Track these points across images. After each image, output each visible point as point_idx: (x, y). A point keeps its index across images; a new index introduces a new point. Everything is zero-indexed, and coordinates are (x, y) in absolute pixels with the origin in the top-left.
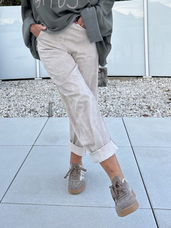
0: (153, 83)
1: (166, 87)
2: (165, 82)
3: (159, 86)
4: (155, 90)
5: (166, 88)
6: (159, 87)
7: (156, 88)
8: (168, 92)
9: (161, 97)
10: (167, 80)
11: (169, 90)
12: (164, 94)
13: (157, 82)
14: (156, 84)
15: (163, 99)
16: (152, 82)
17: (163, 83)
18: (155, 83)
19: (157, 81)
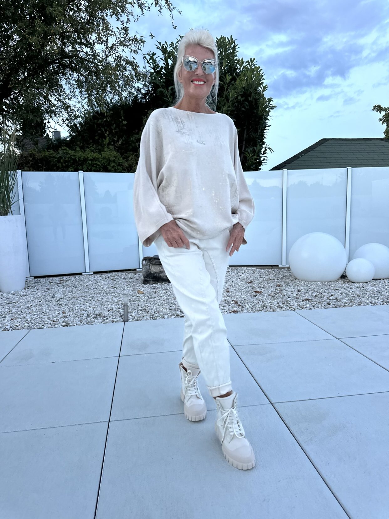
0: (231, 274)
1: (247, 277)
2: (244, 273)
3: (239, 277)
4: (237, 282)
5: (248, 279)
6: (240, 279)
7: (236, 279)
8: (251, 284)
9: (245, 290)
10: (246, 269)
11: (251, 282)
12: (248, 286)
13: (236, 273)
14: (235, 275)
15: (248, 292)
16: (230, 272)
17: (243, 274)
18: (234, 273)
19: (235, 271)
